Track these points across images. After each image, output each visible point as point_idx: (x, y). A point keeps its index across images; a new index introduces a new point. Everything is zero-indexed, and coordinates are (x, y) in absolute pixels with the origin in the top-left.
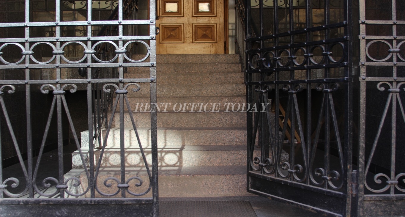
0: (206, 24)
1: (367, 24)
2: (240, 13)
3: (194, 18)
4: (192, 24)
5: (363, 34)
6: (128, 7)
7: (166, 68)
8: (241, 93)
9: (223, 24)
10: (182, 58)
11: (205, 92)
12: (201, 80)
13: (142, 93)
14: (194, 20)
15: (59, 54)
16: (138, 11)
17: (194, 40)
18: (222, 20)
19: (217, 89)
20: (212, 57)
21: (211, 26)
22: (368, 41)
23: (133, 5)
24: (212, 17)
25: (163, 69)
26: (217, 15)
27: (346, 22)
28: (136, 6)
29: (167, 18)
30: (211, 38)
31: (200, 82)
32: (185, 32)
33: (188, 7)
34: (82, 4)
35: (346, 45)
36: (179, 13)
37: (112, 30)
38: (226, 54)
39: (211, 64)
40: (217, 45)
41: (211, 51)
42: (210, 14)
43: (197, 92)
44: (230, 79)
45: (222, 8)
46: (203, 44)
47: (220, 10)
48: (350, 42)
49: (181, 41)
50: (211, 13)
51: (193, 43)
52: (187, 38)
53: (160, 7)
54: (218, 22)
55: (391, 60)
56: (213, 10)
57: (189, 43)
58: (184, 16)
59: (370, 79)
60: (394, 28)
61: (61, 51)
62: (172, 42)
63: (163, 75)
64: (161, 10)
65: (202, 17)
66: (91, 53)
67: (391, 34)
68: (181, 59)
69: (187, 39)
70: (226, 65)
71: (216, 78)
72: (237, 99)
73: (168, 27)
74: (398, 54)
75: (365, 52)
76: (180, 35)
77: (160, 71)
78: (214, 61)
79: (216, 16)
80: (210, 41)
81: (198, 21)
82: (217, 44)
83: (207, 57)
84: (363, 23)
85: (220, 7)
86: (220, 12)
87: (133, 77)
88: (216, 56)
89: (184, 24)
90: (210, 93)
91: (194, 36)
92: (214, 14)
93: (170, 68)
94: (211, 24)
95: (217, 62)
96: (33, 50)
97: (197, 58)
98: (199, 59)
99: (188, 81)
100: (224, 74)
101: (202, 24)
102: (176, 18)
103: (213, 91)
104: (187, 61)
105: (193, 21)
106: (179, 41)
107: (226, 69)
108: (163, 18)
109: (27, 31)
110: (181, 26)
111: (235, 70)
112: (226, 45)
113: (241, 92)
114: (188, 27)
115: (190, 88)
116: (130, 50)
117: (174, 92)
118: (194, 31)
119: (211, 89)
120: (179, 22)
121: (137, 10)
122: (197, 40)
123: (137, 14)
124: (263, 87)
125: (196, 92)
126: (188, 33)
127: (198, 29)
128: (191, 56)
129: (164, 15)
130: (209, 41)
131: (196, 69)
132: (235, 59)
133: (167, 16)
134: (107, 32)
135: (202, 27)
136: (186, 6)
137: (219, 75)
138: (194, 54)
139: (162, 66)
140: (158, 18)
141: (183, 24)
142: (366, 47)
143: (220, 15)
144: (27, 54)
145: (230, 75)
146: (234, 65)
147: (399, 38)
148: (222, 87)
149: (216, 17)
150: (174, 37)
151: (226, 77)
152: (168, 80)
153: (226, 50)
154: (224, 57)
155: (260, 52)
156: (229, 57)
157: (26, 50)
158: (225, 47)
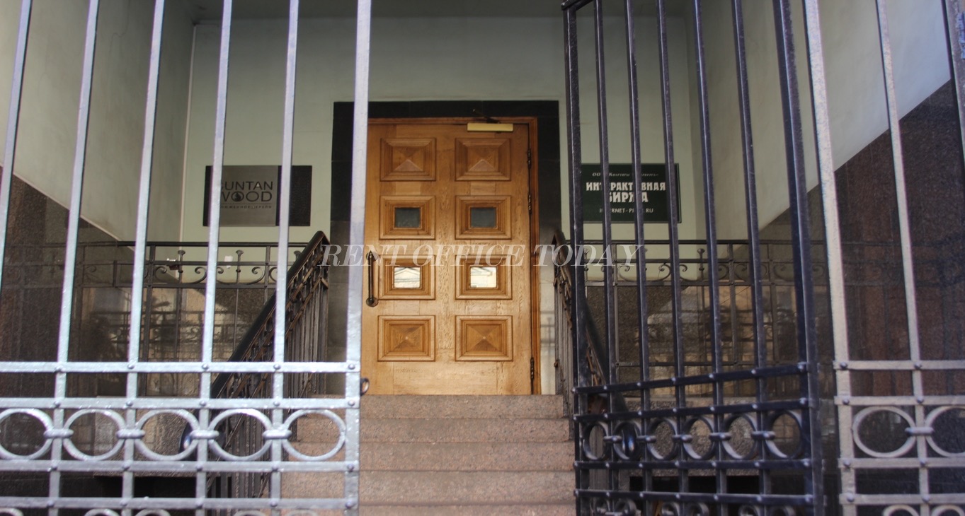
0: (487, 317)
1: (852, 371)
2: (566, 302)
3: (459, 302)
4: (456, 316)
5: (844, 392)
6: (304, 285)
7: (391, 429)
8: (567, 493)
9: (528, 317)
10: (427, 404)
11: (482, 492)
12: (472, 460)
13: (330, 491)
14: (459, 308)
15: (133, 438)
16: (328, 290)
17: (458, 355)
18: (525, 305)
19: (511, 485)
20: (499, 403)
21: (500, 322)
22: (856, 409)
23: (317, 279)
24: (502, 301)
25: (382, 431)
26: (514, 295)
27: (805, 366)
28: (323, 280)
29: (396, 301)
30: (498, 349)
31: (470, 466)
32: (438, 337)
33: (447, 277)
34: (199, 273)
35: (806, 418)
36: (424, 291)
37: (264, 346)
38: (532, 396)
39: (496, 420)
40: (514, 367)
41: (499, 381)
42: (497, 294)
43: (462, 492)
44: (542, 459)
45: (524, 279)
46: (480, 363)
47: (521, 283)
48: (815, 410)
49: (428, 355)
50: (499, 292)
51: (456, 361)
52: (442, 348)
53: (381, 277)
54: (515, 312)
55: (913, 453)
56: (503, 285)
57: (448, 362)
58: (437, 298)
59: (865, 499)
60: (917, 379)
61: (137, 432)
62: (407, 359)
63: (382, 447)
64: (381, 284)
65: (478, 301)
66: (208, 439)
67: (910, 392)
68: (426, 406)
69: (442, 351)
70: (533, 423)
71: (509, 457)
72: (558, 511)
73: (398, 322)
74: (930, 440)
75: (851, 435)
76: (426, 342)
77: (376, 437)
78: (504, 412)
79: (511, 299)
80: (496, 356)
81: (469, 309)
82: (513, 364)
83: (487, 403)
84: (844, 368)
85: (521, 277)
86: (520, 290)
87: (311, 452)
88: (508, 399)
89: (435, 316)
90: (494, 494)
91: (458, 345)
92: (505, 293)
93: (399, 429)
94: (500, 318)
95: (511, 413)
96: (71, 427)
97: (465, 404)
98: (469, 407)
99: (442, 463)
100: (528, 447)
101: (479, 317)
102: (418, 301)
103: (501, 489)
104: (441, 411)
105: (457, 310)
106: (423, 356)
107: (531, 431)
108: (387, 301)
109: (61, 383)
110: (428, 321)
111: (554, 434)
112: (533, 367)
113: (568, 491)
114: (446, 323)
115: (445, 482)
116: (305, 384)
117: (406, 491)
118: (458, 334)
119: (497, 484)
120: (423, 312)
121: (325, 288)
122: (466, 354)
123: (325, 298)
124: (615, 504)
125: (459, 492)
126: (446, 339)
127: (470, 328)
128: (451, 400)
129: (389, 295)
130: (493, 356)
131: (462, 432)
132: (553, 407)
133: (395, 297)
134: (252, 349)
135: (478, 325)
136: (440, 276)
137: (516, 448)
138: (457, 396)
139: (380, 425)
140: (376, 302)
141: (433, 317)
142: (853, 423)
143: (520, 295)
144: (56, 437)
145: (542, 449)
146: (552, 422)
147: (930, 401)
148: (523, 479)
149: (511, 301)
150: (412, 346)
151: (532, 454)
152: (394, 459)
153: (535, 377)
154: (529, 403)
155: (607, 422)
156: (540, 403)
157: (55, 428)
158: (531, 371)
